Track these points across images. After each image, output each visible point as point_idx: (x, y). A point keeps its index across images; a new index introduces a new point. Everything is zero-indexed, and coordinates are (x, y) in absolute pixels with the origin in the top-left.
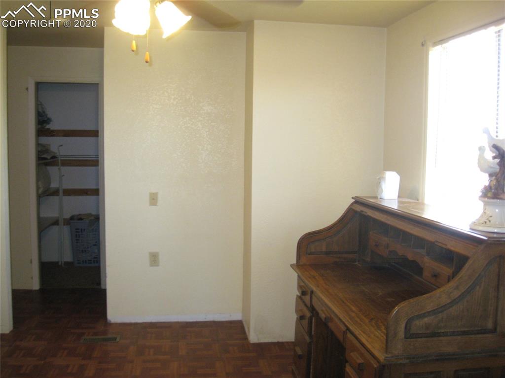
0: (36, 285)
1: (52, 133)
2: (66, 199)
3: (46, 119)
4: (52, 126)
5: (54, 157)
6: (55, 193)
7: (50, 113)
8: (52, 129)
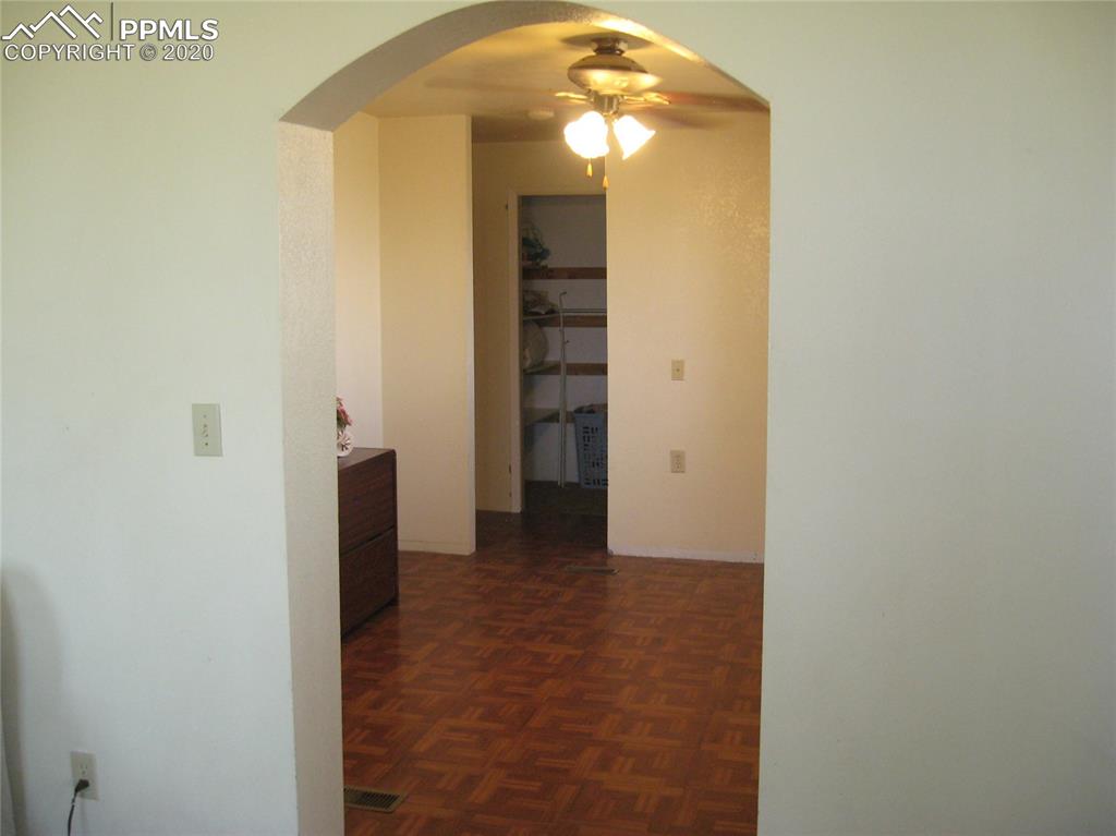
0: (515, 506)
1: (550, 274)
2: (572, 379)
3: (539, 251)
4: (551, 262)
5: (552, 311)
6: (554, 369)
7: (548, 242)
8: (549, 266)
